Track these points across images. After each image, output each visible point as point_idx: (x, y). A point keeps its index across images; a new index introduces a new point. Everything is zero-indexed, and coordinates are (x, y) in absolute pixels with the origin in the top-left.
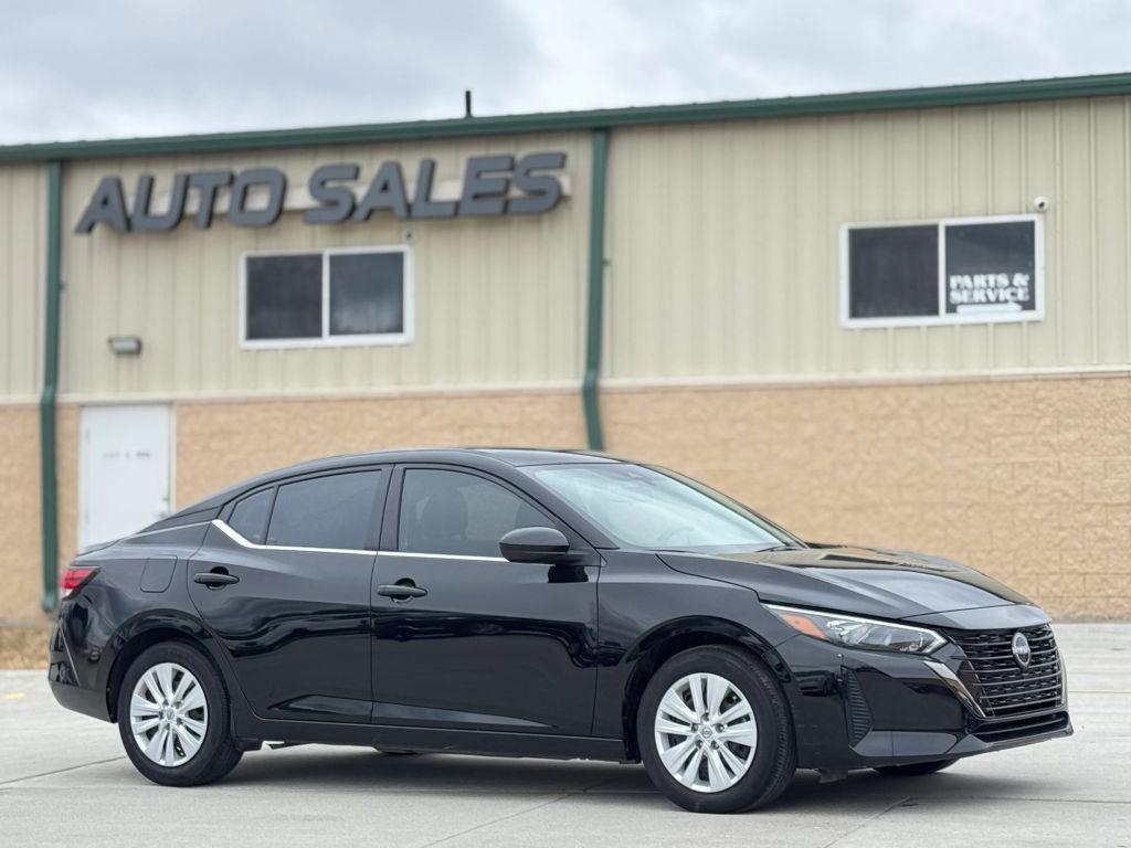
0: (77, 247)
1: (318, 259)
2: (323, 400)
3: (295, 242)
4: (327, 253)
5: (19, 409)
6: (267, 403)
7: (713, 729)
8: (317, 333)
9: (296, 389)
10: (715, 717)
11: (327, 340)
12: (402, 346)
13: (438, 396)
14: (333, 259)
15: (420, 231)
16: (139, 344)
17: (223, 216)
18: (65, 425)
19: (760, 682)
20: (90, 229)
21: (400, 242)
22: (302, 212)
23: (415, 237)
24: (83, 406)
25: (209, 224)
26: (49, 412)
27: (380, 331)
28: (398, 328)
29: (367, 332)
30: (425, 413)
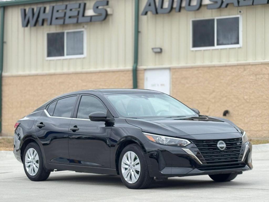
0: (144, 19)
1: (213, 20)
2: (214, 67)
3: (206, 15)
4: (216, 18)
5: (128, 71)
6: (198, 68)
7: (133, 166)
8: (213, 45)
9: (207, 63)
10: (133, 163)
11: (216, 47)
12: (239, 48)
13: (249, 64)
14: (218, 20)
15: (244, 10)
16: (161, 49)
17: (184, 8)
18: (140, 76)
19: (141, 154)
20: (146, 13)
21: (238, 14)
22: (207, 5)
23: (242, 12)
24: (145, 70)
25: (180, 11)
26: (135, 72)
27: (232, 44)
28: (238, 43)
29: (228, 44)
30: (245, 70)
